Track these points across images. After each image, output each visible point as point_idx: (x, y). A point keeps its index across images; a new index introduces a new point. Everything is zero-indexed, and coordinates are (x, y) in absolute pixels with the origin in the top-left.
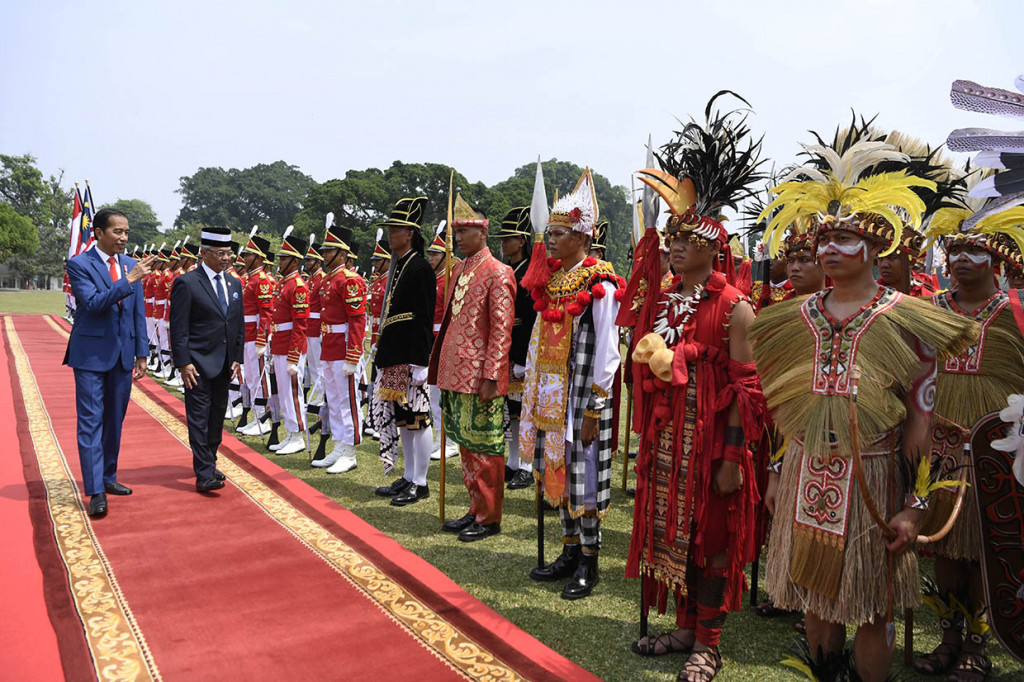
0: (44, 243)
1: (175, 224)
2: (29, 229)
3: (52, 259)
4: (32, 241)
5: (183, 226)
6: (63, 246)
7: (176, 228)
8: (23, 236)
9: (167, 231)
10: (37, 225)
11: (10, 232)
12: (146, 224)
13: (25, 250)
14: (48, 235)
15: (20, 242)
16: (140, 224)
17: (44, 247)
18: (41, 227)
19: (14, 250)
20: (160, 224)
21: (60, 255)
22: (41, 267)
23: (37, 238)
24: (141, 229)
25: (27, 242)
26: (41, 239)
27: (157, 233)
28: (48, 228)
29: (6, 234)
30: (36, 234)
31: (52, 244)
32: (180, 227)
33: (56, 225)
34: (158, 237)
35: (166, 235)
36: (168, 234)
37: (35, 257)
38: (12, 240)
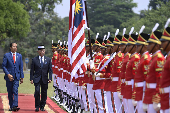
0: (34, 27)
1: (150, 5)
2: (21, 14)
3: (40, 42)
4: (24, 25)
5: (158, 7)
6: (50, 29)
7: (151, 9)
8: (17, 21)
9: (142, 12)
10: (28, 10)
11: (6, 17)
12: (123, 6)
13: (18, 34)
14: (37, 19)
15: (13, 26)
16: (117, 6)
17: (33, 30)
18: (31, 12)
19: (9, 34)
20: (135, 5)
21: (47, 38)
22: (31, 50)
23: (28, 23)
24: (118, 11)
25: (20, 27)
26: (31, 24)
27: (132, 15)
28: (37, 13)
29: (2, 18)
30: (27, 20)
31: (40, 27)
32: (155, 8)
33: (43, 10)
34: (134, 19)
35: (141, 17)
36: (143, 15)
37: (26, 41)
38: (7, 25)
